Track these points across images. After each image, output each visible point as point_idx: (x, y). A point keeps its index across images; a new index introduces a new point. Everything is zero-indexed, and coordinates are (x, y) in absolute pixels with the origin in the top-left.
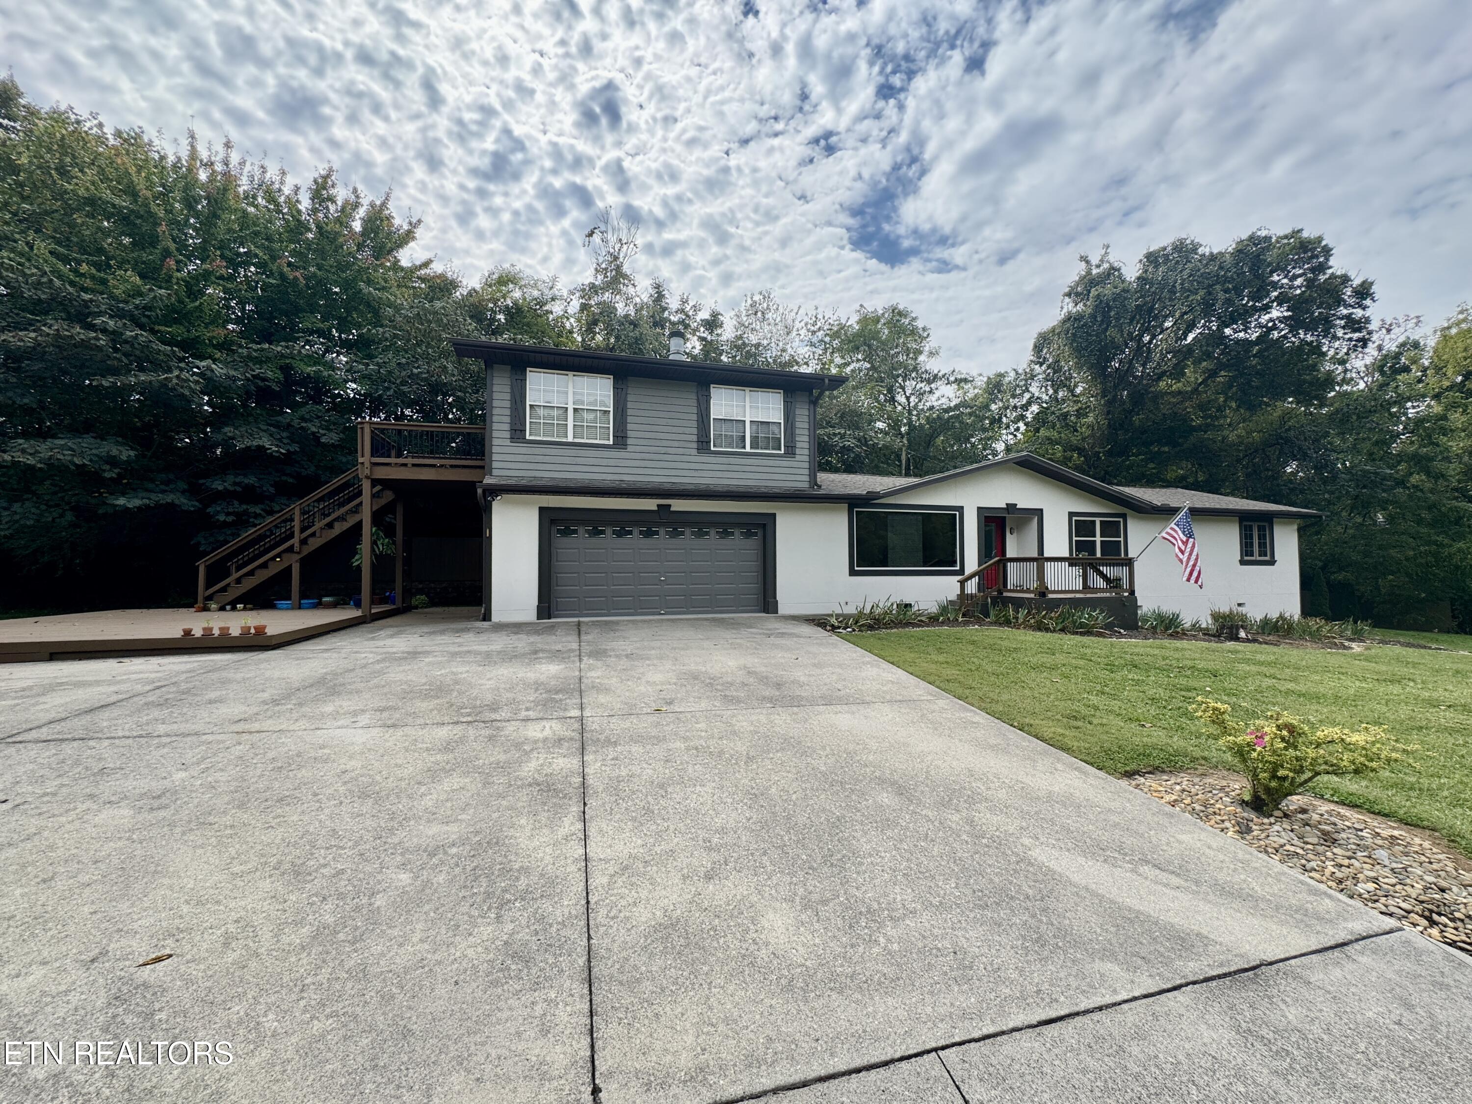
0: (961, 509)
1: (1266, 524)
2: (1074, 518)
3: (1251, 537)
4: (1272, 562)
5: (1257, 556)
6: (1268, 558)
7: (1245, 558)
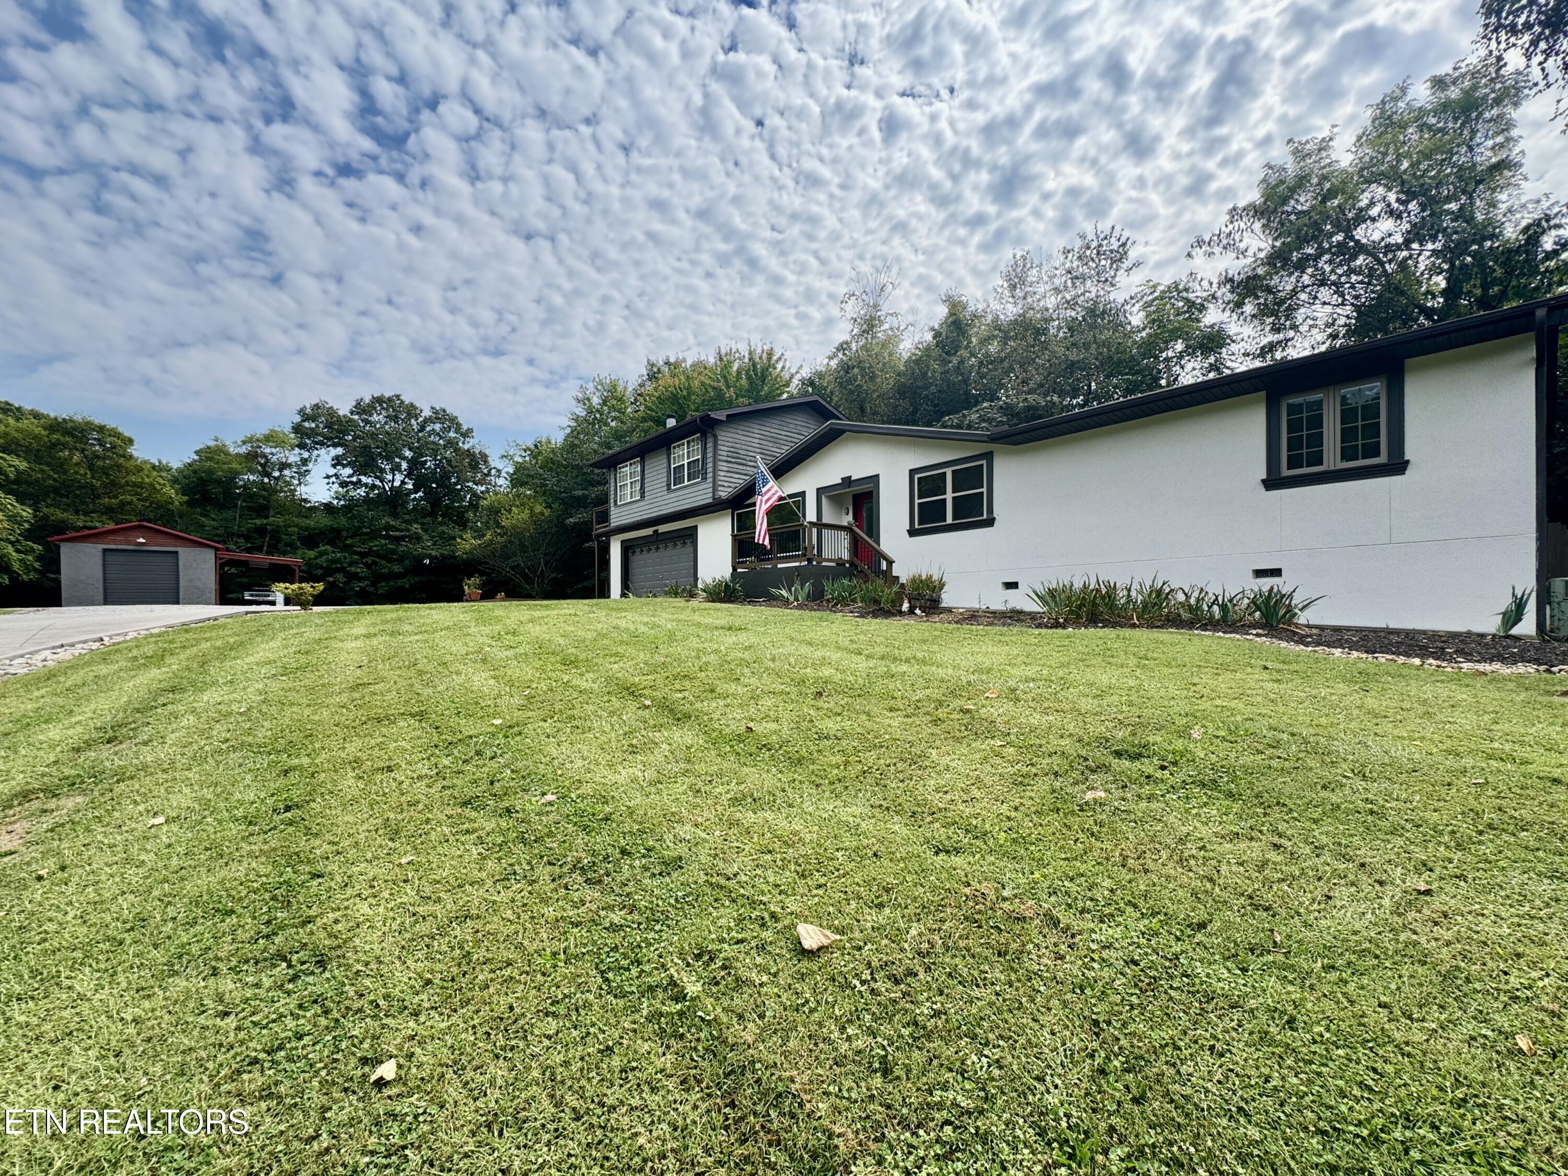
0: (804, 494)
2: (916, 477)
3: (1316, 422)
4: (1398, 466)
5: (1332, 459)
6: (1382, 459)
7: (1286, 472)
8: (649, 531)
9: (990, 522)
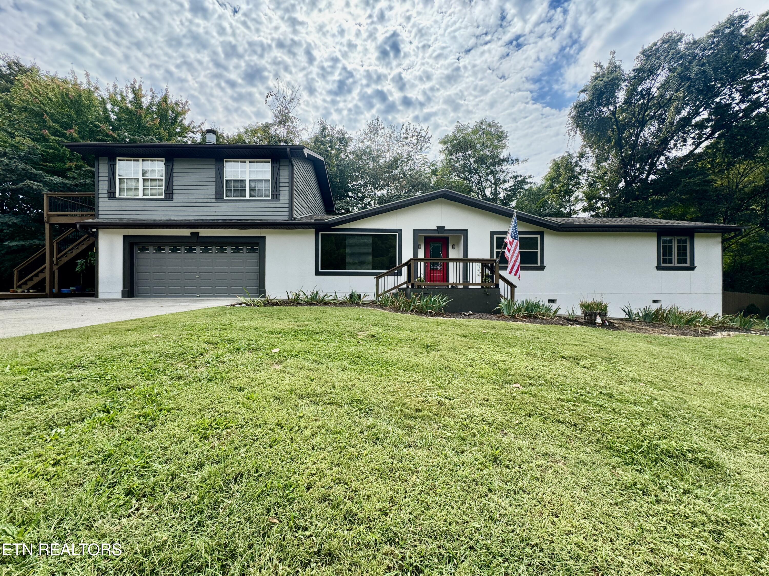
0: (400, 231)
1: (688, 238)
2: (495, 236)
3: (670, 248)
4: (692, 268)
5: (675, 263)
6: (688, 265)
7: (663, 265)
8: (186, 232)
9: (542, 268)
